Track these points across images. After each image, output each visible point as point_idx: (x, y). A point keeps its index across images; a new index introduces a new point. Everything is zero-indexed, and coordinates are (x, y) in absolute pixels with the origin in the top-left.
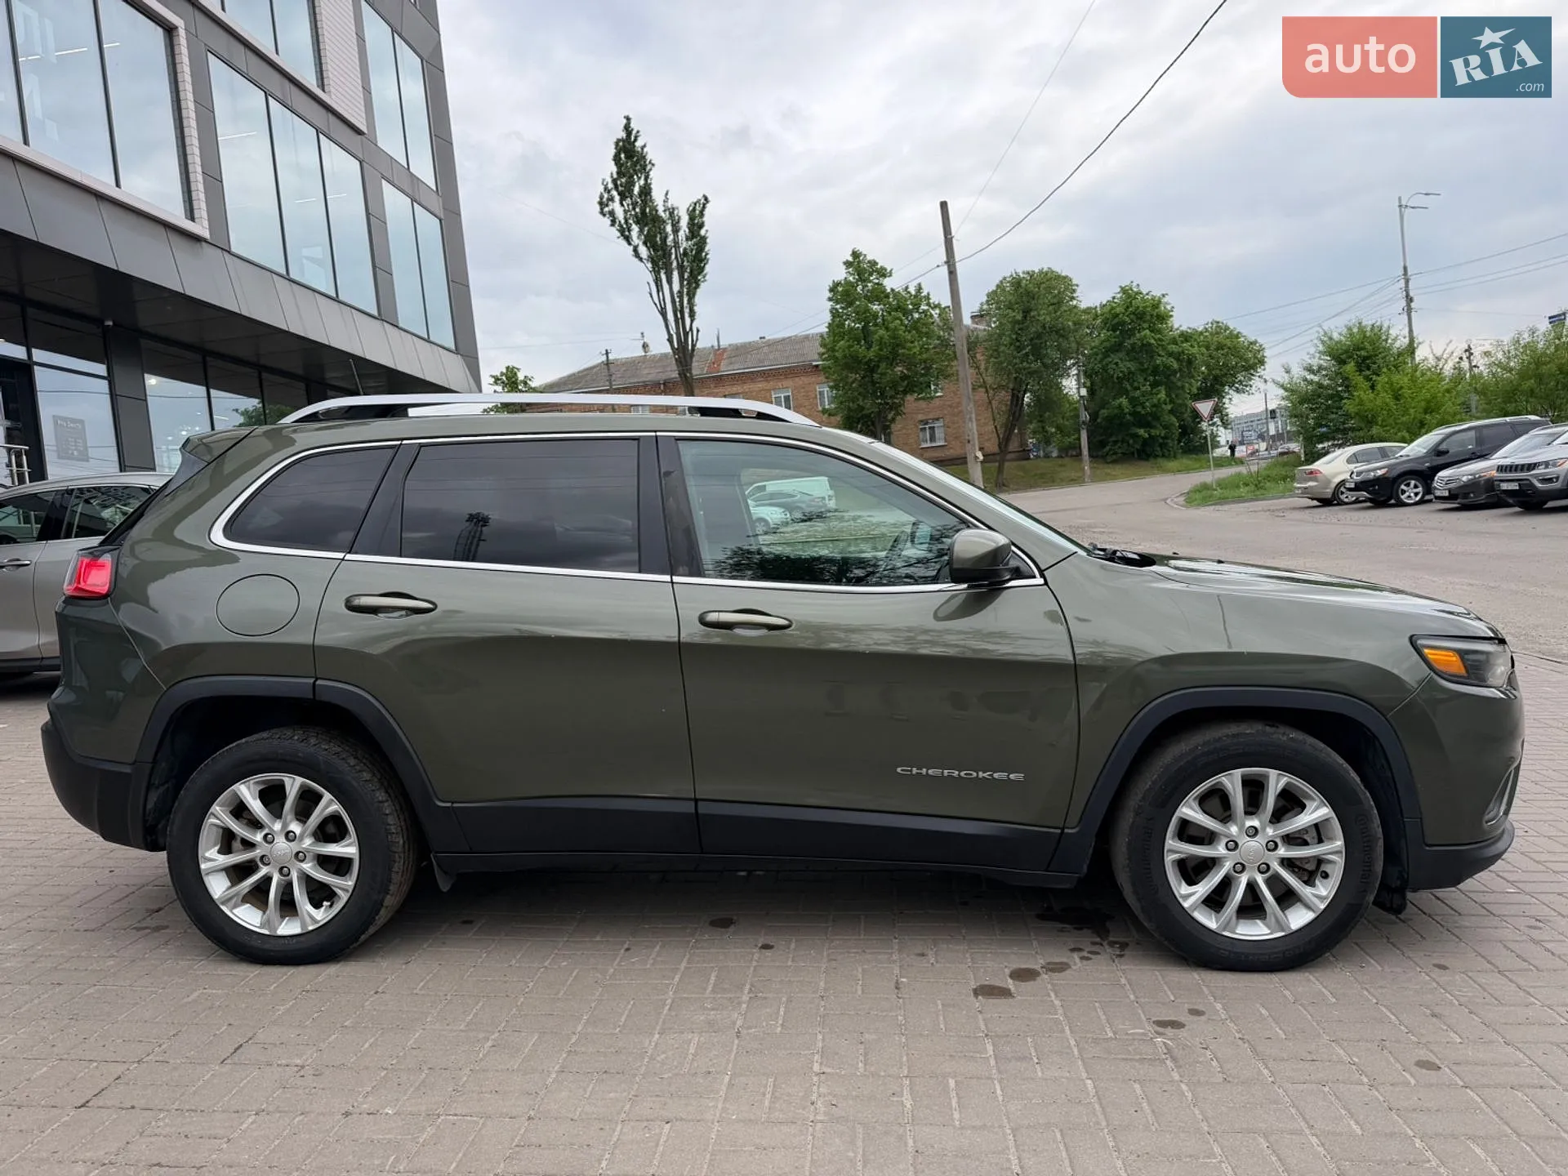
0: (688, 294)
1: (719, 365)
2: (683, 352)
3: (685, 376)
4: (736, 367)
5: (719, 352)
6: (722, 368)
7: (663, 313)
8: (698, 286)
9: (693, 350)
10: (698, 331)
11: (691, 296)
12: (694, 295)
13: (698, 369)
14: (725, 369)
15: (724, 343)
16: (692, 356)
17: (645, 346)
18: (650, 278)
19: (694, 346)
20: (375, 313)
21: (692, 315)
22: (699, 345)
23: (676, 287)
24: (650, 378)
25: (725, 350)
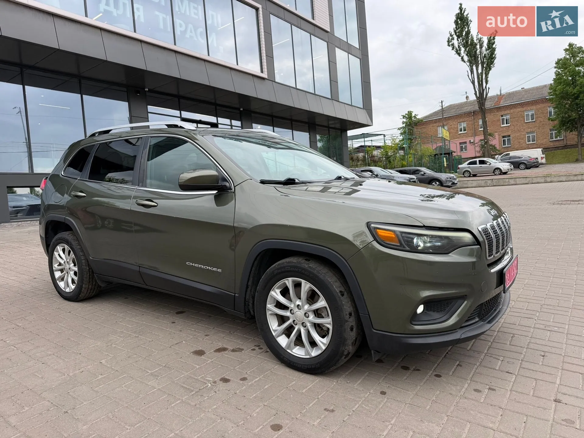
0: (485, 73)
1: (500, 102)
2: (481, 98)
3: (482, 108)
4: (508, 102)
5: (500, 97)
6: (501, 103)
7: (473, 82)
8: (490, 69)
9: (486, 97)
10: (489, 88)
11: (487, 75)
12: (488, 73)
13: (488, 105)
14: (503, 103)
15: (503, 92)
16: (485, 99)
17: (467, 97)
18: (468, 69)
19: (487, 95)
20: (330, 97)
21: (487, 82)
22: (489, 95)
23: (480, 71)
24: (468, 110)
25: (504, 95)
